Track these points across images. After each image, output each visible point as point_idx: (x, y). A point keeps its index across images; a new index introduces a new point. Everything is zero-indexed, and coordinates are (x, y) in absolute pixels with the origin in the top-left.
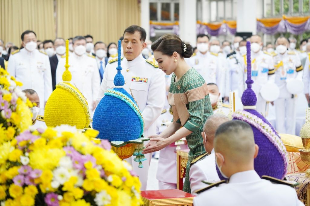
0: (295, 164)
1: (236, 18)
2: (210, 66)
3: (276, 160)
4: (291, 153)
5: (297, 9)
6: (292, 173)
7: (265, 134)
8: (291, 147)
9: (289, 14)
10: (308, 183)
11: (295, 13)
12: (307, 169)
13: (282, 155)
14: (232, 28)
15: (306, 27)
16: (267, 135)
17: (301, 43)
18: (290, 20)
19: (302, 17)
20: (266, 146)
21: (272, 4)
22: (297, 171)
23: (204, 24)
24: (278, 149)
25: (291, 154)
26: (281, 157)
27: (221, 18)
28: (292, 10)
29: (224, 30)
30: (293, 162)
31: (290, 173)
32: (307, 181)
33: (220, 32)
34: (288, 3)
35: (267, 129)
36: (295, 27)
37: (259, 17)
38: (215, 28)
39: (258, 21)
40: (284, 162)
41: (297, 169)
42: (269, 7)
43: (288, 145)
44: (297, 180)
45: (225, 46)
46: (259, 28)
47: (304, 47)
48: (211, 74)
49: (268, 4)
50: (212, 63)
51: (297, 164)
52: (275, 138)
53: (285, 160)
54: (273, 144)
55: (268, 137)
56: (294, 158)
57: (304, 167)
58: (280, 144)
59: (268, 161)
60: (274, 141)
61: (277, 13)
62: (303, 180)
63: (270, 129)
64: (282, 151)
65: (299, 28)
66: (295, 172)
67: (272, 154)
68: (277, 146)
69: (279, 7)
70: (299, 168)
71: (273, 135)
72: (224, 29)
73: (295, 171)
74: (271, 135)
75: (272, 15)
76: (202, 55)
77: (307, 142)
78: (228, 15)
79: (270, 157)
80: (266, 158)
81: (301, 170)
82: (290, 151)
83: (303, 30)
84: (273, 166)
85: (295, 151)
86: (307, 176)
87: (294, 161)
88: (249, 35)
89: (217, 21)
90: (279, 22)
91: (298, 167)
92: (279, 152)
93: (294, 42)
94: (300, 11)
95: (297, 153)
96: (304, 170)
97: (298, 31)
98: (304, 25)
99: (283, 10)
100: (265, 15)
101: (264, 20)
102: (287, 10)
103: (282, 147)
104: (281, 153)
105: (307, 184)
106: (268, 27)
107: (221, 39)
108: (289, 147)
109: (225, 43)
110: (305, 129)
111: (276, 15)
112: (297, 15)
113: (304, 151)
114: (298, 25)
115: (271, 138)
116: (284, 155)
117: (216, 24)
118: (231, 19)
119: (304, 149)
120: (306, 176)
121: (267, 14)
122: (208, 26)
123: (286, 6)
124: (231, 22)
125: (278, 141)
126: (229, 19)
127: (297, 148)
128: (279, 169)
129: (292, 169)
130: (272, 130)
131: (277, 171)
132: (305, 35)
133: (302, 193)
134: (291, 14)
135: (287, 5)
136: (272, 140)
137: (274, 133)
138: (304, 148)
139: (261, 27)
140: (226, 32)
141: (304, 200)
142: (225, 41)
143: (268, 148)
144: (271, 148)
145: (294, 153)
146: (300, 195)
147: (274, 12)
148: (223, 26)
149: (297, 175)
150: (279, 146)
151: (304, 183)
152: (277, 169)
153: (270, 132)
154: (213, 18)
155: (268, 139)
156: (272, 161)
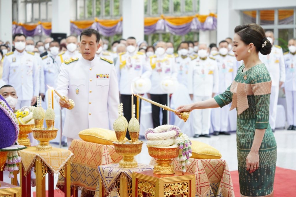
0: (109, 156)
1: (51, 20)
2: (27, 63)
3: (10, 129)
4: (105, 145)
5: (108, 13)
6: (106, 164)
7: (2, 109)
8: (105, 140)
9: (100, 17)
10: (122, 172)
11: (106, 16)
12: (120, 160)
13: (14, 125)
14: (47, 29)
15: (117, 30)
16: (3, 110)
17: (113, 44)
18: (102, 22)
19: (113, 20)
20: (2, 118)
21: (84, 7)
22: (111, 162)
23: (20, 25)
24: (11, 120)
25: (105, 147)
26: (13, 126)
27: (36, 20)
28: (104, 13)
29: (40, 31)
30: (107, 155)
31: (105, 164)
32: (120, 171)
33: (36, 32)
34: (100, 6)
35: (3, 105)
36: (107, 30)
37: (73, 19)
38: (31, 29)
39: (72, 23)
40: (16, 130)
41: (111, 161)
42: (82, 10)
43: (103, 138)
44: (112, 170)
45: (40, 46)
46: (72, 30)
47: (115, 49)
48: (28, 71)
49: (81, 7)
50: (29, 61)
51: (111, 156)
52: (10, 112)
53: (16, 128)
54: (8, 116)
55: (4, 111)
56: (108, 151)
57: (117, 158)
58: (13, 116)
59: (3, 129)
60: (8, 114)
61: (90, 16)
62: (117, 170)
63: (5, 105)
64: (15, 121)
65: (110, 30)
66: (109, 164)
67: (7, 124)
68: (11, 118)
69: (92, 10)
70: (112, 160)
71: (8, 109)
72: (39, 29)
73: (109, 162)
74: (6, 109)
75: (85, 17)
76: (19, 53)
77: (120, 135)
78: (43, 16)
79: (5, 127)
80: (2, 127)
81: (114, 161)
82: (104, 144)
83: (114, 32)
84: (7, 133)
85: (109, 144)
86: (121, 166)
87: (108, 153)
88: (64, 36)
89: (32, 22)
90: (91, 24)
91: (111, 158)
92: (12, 122)
93: (107, 44)
94: (111, 14)
95: (111, 145)
96: (117, 161)
97: (109, 33)
98: (115, 28)
99: (95, 13)
100: (79, 18)
101: (77, 22)
102: (99, 13)
103: (15, 119)
104: (14, 123)
105: (120, 174)
106: (81, 28)
107: (36, 39)
108: (103, 140)
109: (39, 43)
110: (118, 123)
111: (89, 17)
112: (108, 18)
113: (118, 143)
114: (109, 27)
115: (6, 112)
116: (16, 125)
117: (32, 24)
118: (46, 20)
119: (118, 142)
120: (119, 166)
121: (80, 16)
122: (24, 27)
123: (98, 10)
124: (46, 23)
125: (11, 114)
126: (43, 20)
127: (110, 141)
128: (12, 136)
129: (106, 161)
130: (7, 106)
131: (10, 138)
132: (116, 37)
133: (116, 182)
134: (102, 17)
135: (99, 8)
136: (7, 113)
137: (9, 108)
138: (118, 140)
139: (74, 28)
140: (41, 32)
141: (118, 188)
142: (40, 41)
143: (4, 119)
144: (6, 120)
145: (108, 146)
146: (114, 184)
147: (87, 15)
148: (39, 27)
149: (112, 165)
150: (12, 118)
151: (118, 173)
152: (10, 135)
153: (6, 107)
154: (29, 20)
155: (4, 112)
156: (6, 129)
